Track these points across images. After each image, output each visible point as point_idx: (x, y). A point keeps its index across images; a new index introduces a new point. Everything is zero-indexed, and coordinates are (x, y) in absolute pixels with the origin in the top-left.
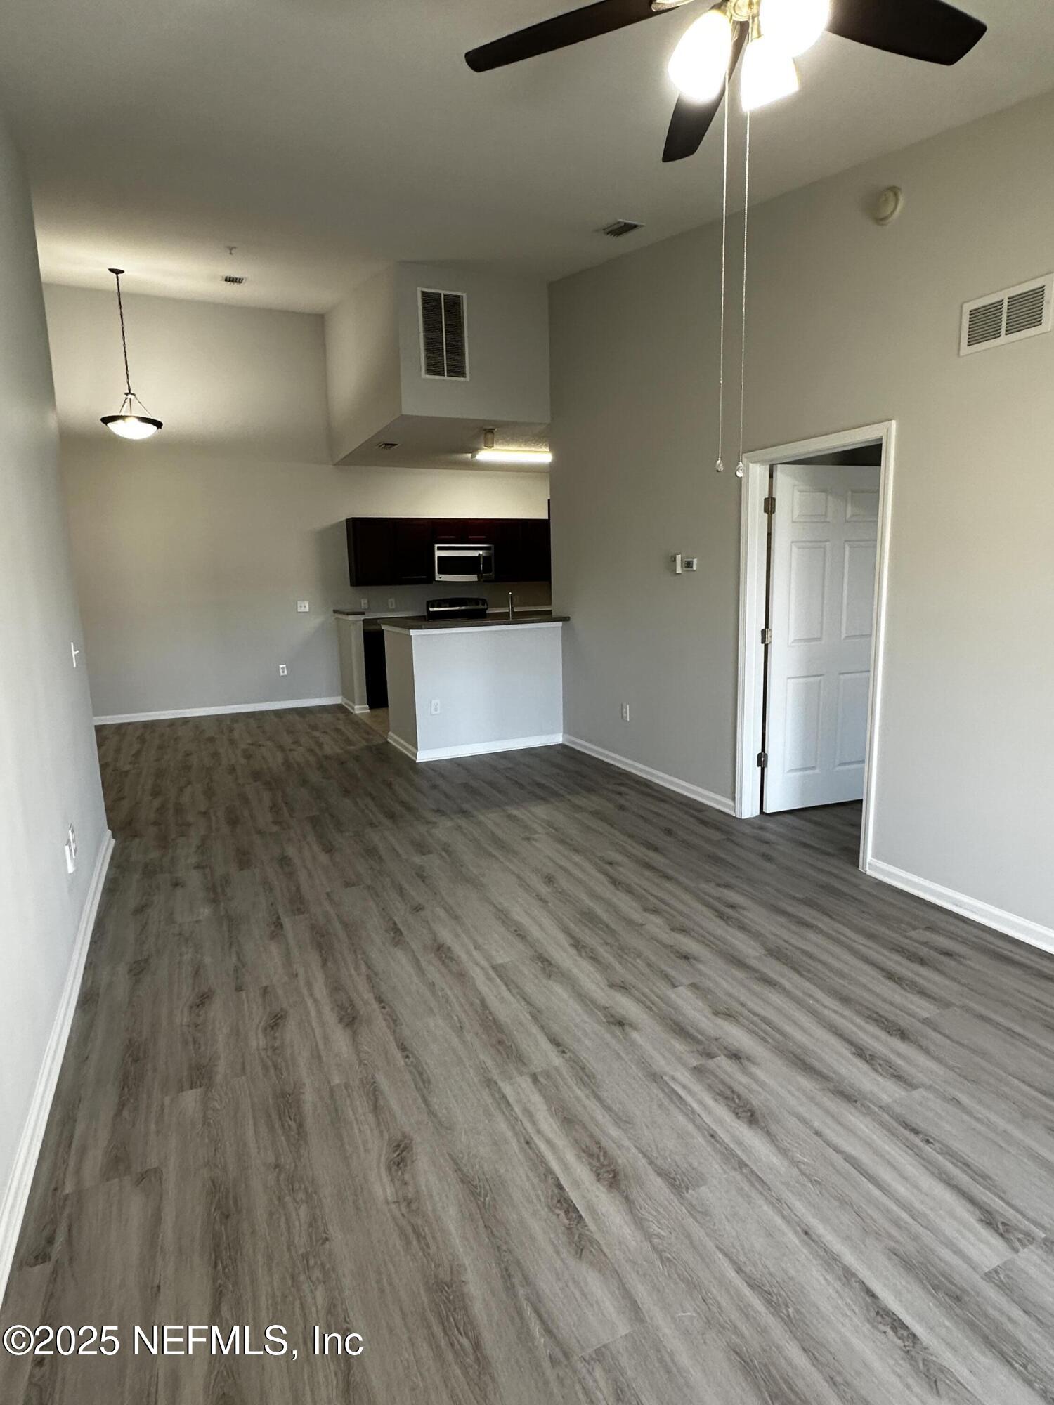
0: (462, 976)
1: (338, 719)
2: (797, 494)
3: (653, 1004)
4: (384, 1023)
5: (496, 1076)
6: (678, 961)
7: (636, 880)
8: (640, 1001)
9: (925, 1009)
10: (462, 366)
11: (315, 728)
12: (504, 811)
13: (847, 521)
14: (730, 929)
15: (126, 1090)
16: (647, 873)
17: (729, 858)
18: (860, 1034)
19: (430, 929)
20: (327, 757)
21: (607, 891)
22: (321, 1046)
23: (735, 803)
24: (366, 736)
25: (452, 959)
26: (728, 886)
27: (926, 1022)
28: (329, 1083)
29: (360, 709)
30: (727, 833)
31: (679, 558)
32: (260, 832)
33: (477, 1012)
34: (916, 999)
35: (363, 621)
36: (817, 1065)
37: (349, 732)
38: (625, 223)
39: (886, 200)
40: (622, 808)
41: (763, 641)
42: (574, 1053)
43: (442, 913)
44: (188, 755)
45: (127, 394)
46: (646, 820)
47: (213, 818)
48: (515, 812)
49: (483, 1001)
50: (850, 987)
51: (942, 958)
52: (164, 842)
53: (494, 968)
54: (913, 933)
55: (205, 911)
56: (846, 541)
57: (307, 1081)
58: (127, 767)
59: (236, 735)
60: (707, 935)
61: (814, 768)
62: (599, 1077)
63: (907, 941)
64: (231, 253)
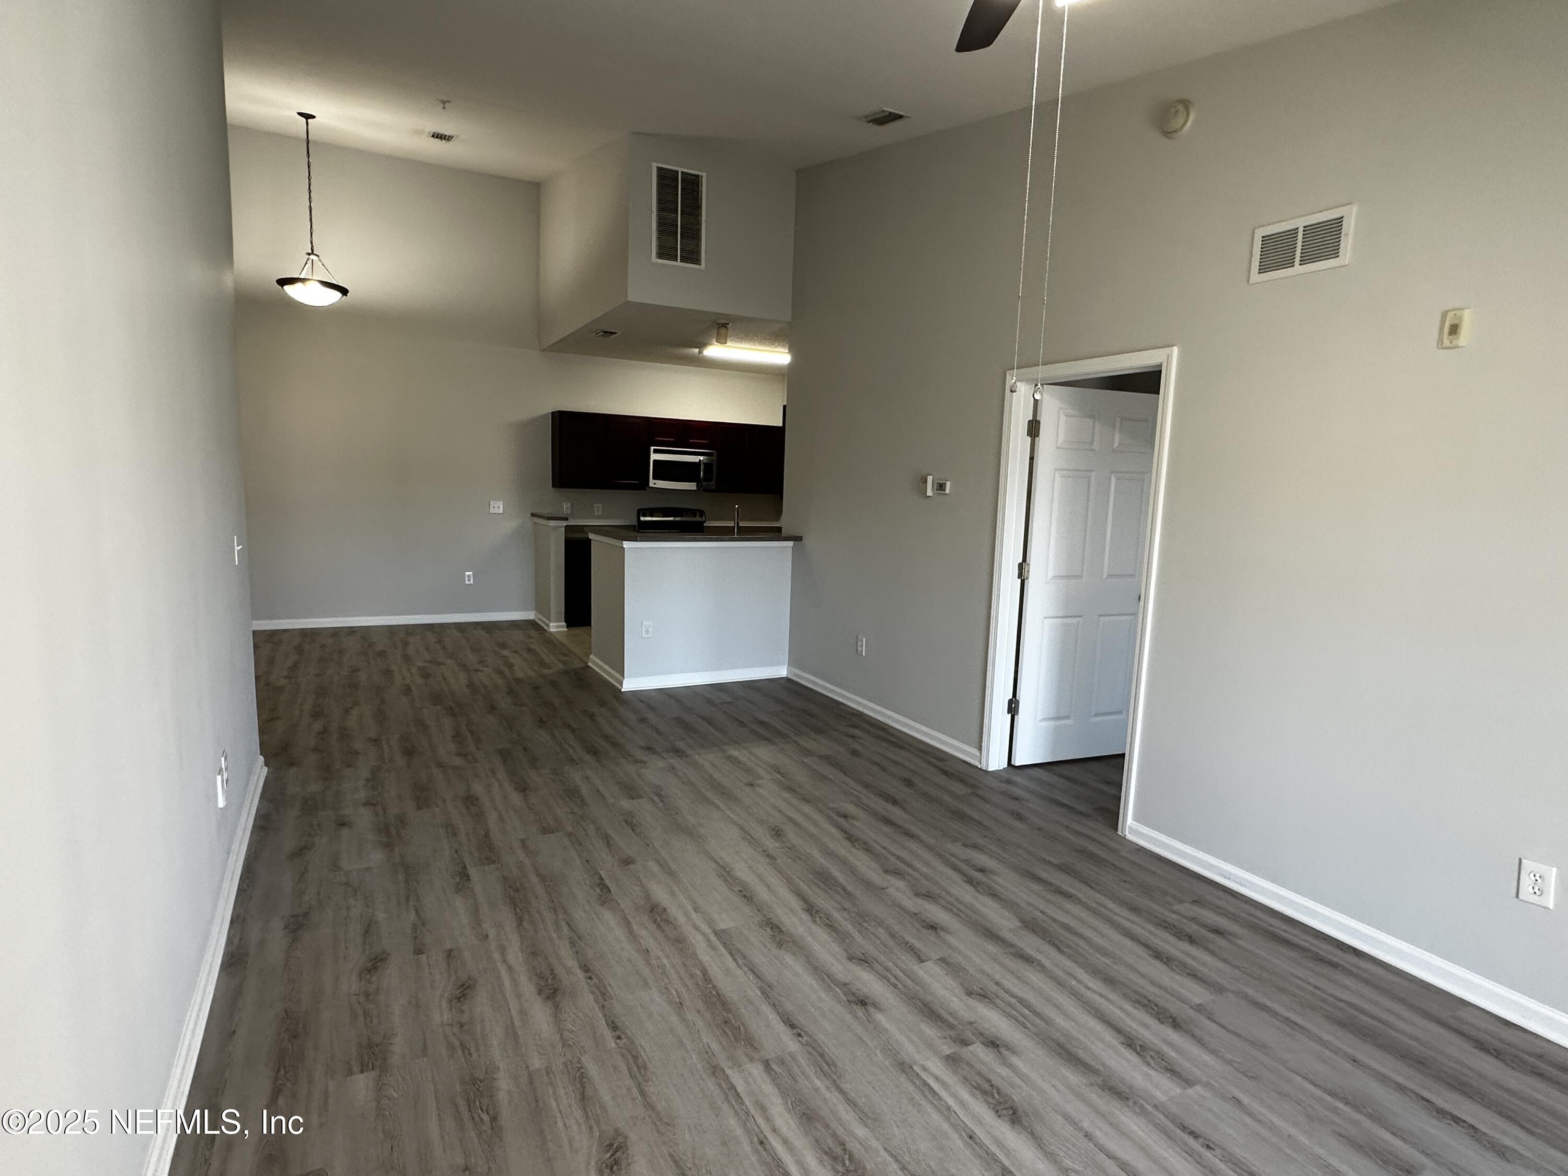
0: (679, 942)
1: (530, 637)
2: (1063, 418)
3: (897, 980)
4: (591, 997)
5: (724, 1063)
6: (925, 931)
7: (873, 835)
8: (885, 976)
9: (1197, 994)
10: (698, 253)
11: (503, 646)
12: (724, 751)
13: (1113, 451)
14: (980, 897)
15: (282, 1072)
16: (886, 829)
17: (975, 815)
18: (1129, 1022)
19: (642, 885)
20: (518, 681)
21: (841, 847)
22: (517, 1023)
23: (981, 753)
24: (562, 657)
25: (667, 922)
26: (975, 847)
27: (1199, 1008)
28: (527, 1067)
29: (556, 627)
30: (973, 786)
31: (930, 478)
32: (440, 765)
33: (698, 985)
34: (1189, 983)
35: (566, 527)
36: (1081, 1054)
37: (543, 652)
38: (890, 113)
39: (1177, 112)
40: (855, 753)
41: (1020, 575)
42: (811, 1037)
43: (655, 868)
44: (354, 671)
45: (309, 254)
46: (883, 769)
47: (385, 747)
48: (735, 753)
49: (705, 972)
50: (1116, 967)
51: (1211, 936)
52: (327, 772)
53: (716, 933)
54: (1177, 907)
55: (377, 857)
56: (1112, 472)
57: (502, 1065)
58: (283, 682)
59: (411, 650)
60: (956, 903)
61: (1067, 717)
62: (840, 1065)
63: (1174, 916)
64: (444, 108)
